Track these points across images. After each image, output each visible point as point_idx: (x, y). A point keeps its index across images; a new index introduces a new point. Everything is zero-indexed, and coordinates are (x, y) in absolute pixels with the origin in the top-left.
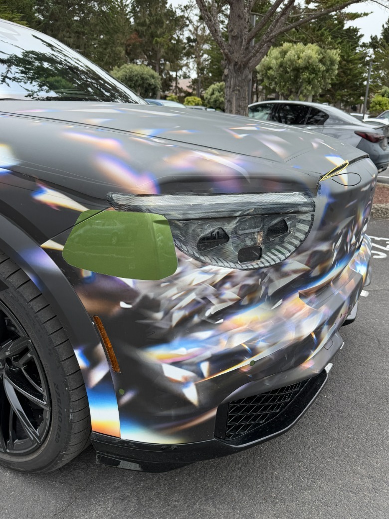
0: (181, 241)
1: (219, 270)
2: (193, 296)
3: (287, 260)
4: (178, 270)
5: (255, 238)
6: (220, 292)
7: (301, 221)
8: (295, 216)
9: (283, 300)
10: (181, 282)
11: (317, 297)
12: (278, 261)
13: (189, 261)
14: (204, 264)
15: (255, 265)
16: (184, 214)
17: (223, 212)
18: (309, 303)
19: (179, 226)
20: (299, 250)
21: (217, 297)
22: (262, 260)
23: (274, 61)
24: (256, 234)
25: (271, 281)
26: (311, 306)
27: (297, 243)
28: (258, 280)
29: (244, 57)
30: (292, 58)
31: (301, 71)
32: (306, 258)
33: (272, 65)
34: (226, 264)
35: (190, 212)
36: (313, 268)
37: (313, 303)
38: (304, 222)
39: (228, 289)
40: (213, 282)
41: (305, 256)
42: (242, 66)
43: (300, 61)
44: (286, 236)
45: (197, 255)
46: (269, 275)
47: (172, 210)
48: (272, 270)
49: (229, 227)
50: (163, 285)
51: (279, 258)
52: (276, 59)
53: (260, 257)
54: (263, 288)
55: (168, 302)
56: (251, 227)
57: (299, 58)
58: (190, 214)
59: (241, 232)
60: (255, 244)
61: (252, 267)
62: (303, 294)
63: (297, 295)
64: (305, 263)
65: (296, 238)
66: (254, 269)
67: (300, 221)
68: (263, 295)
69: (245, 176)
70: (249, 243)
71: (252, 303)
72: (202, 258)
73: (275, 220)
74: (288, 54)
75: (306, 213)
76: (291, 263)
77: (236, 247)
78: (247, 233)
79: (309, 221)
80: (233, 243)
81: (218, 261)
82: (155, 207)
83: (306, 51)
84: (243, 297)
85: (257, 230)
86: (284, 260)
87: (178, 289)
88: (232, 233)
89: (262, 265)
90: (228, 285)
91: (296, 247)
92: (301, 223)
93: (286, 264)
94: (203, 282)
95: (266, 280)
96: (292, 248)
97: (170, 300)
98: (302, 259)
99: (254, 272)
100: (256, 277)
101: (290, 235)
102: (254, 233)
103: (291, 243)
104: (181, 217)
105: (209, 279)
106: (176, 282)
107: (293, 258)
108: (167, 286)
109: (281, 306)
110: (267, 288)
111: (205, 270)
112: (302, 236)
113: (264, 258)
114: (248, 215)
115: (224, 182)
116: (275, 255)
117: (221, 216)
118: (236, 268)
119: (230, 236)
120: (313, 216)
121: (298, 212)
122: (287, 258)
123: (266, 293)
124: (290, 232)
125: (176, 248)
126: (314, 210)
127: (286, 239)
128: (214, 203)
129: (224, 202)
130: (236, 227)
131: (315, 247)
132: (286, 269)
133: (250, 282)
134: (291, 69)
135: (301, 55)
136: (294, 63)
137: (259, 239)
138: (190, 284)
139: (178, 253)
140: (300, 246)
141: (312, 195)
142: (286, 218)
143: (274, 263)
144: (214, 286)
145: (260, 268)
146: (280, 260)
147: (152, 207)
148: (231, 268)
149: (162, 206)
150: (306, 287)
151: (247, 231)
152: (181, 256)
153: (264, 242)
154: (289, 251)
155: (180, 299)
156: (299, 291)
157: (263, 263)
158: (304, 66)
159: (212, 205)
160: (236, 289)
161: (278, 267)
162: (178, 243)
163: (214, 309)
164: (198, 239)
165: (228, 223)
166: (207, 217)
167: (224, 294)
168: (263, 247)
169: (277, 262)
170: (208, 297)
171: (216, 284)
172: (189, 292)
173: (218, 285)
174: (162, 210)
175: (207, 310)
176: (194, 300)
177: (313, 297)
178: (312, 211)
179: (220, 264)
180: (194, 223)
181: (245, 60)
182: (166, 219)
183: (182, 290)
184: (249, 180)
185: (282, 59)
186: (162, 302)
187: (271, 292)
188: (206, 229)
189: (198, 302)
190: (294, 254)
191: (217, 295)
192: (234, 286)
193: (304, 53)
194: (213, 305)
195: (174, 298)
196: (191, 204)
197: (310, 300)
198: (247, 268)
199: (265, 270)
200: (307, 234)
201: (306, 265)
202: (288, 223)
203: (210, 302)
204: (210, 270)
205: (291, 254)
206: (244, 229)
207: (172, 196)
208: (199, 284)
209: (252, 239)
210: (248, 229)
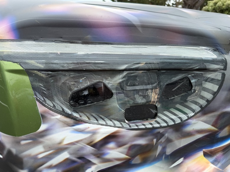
0: (43, 95)
1: (98, 129)
2: (65, 156)
3: (190, 121)
4: (43, 127)
5: (148, 95)
6: (102, 152)
7: (209, 80)
8: (202, 74)
9: (185, 158)
10: (47, 140)
11: (224, 154)
12: (178, 121)
13: (57, 119)
14: (78, 121)
15: (148, 124)
16: (46, 63)
17: (101, 63)
18: (214, 163)
19: (42, 77)
20: (204, 111)
21: (98, 157)
22: (158, 119)
23: (210, 8)
24: (150, 91)
25: (169, 141)
26: (216, 165)
27: (203, 102)
28: (152, 140)
29: (193, 2)
30: (220, 5)
31: (224, 11)
32: (214, 119)
33: (209, 10)
34: (109, 123)
35: (56, 61)
36: (221, 129)
37: (219, 162)
38: (212, 80)
39: (112, 149)
40: (91, 142)
41: (212, 116)
42: (192, 6)
43: (224, 7)
44: (190, 95)
45: (69, 112)
46: (166, 135)
47: (31, 59)
48: (170, 130)
49: (112, 82)
50: (23, 142)
51: (180, 118)
52: (212, 6)
53: (155, 116)
54: (160, 148)
55: (33, 160)
56: (142, 83)
57: (223, 5)
58: (55, 64)
59: (129, 88)
60: (147, 102)
61: (143, 127)
62: (208, 153)
63: (201, 154)
64: (211, 123)
65: (202, 98)
66: (146, 129)
67: (207, 80)
68: (159, 154)
69: (134, 23)
70: (140, 100)
71: (145, 162)
72: (76, 115)
73: (175, 77)
74: (218, 4)
75: (215, 71)
76: (194, 124)
77: (122, 104)
78: (136, 90)
79: (218, 80)
80: (118, 100)
81: (99, 119)
82: (10, 53)
83: (227, 2)
84: (133, 157)
85: (149, 87)
86: (187, 120)
87: (44, 147)
88: (117, 89)
89: (157, 125)
90: (112, 145)
91: (201, 107)
92: (209, 82)
93: (188, 124)
94: (77, 142)
95: (163, 140)
96: (197, 108)
97: (35, 158)
98: (208, 119)
99: (146, 133)
100: (150, 137)
101: (195, 94)
102: (147, 90)
103: (196, 103)
104: (42, 67)
105: (85, 139)
106: (41, 140)
107: (197, 119)
108: (29, 143)
109: (182, 164)
110: (164, 148)
111: (79, 129)
112: (209, 96)
113: (159, 117)
114: (137, 69)
115: (105, 29)
116: (175, 115)
117: (99, 69)
118: (123, 127)
119: (114, 91)
120: (224, 75)
121: (205, 70)
122: (189, 118)
123: (163, 153)
124: (195, 91)
125: (38, 103)
126: (225, 69)
127: (189, 98)
128: (90, 53)
129: (105, 53)
130: (123, 82)
131: (225, 107)
132: (189, 129)
133: (142, 142)
134: (219, 10)
135: (225, 4)
136: (221, 8)
137: (154, 96)
138: (60, 143)
139: (41, 109)
140: (206, 106)
141: (223, 51)
142: (190, 75)
143: (173, 123)
144: (94, 146)
145: (154, 128)
146: (181, 120)
147: (5, 53)
148: (115, 127)
149: (18, 53)
150: (212, 146)
151: (138, 88)
152: (45, 112)
153: (160, 100)
154: (193, 111)
155: (49, 158)
156: (204, 150)
157: (158, 123)
158: (225, 9)
159: (88, 55)
160: (124, 149)
161: (178, 128)
162: (40, 97)
163: (96, 168)
164: (70, 93)
165: (112, 78)
166: (81, 68)
167: (107, 154)
168: (159, 105)
169: (176, 123)
170: (86, 157)
171: (96, 144)
172: (59, 150)
173: (98, 146)
174: (17, 58)
175: (86, 169)
176: (67, 159)
177: (219, 155)
178: (223, 70)
179: (101, 122)
180: (65, 75)
181: (193, 3)
182: (22, 69)
183: (50, 148)
184: (140, 29)
185: (215, 7)
186: (25, 160)
187: (169, 151)
188: (81, 83)
189: (73, 162)
190: (198, 115)
191: (98, 155)
192: (120, 145)
193: (226, 3)
194: (94, 164)
195: (40, 156)
196: (59, 52)
197: (216, 158)
198: (136, 127)
199: (161, 131)
200: (215, 94)
201: (213, 125)
202: (193, 81)
203: (90, 162)
204: (86, 128)
205: (196, 114)
206: (134, 85)
207: (34, 42)
208: (72, 144)
209: (144, 97)
210: (138, 85)
